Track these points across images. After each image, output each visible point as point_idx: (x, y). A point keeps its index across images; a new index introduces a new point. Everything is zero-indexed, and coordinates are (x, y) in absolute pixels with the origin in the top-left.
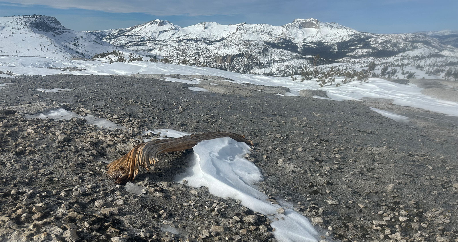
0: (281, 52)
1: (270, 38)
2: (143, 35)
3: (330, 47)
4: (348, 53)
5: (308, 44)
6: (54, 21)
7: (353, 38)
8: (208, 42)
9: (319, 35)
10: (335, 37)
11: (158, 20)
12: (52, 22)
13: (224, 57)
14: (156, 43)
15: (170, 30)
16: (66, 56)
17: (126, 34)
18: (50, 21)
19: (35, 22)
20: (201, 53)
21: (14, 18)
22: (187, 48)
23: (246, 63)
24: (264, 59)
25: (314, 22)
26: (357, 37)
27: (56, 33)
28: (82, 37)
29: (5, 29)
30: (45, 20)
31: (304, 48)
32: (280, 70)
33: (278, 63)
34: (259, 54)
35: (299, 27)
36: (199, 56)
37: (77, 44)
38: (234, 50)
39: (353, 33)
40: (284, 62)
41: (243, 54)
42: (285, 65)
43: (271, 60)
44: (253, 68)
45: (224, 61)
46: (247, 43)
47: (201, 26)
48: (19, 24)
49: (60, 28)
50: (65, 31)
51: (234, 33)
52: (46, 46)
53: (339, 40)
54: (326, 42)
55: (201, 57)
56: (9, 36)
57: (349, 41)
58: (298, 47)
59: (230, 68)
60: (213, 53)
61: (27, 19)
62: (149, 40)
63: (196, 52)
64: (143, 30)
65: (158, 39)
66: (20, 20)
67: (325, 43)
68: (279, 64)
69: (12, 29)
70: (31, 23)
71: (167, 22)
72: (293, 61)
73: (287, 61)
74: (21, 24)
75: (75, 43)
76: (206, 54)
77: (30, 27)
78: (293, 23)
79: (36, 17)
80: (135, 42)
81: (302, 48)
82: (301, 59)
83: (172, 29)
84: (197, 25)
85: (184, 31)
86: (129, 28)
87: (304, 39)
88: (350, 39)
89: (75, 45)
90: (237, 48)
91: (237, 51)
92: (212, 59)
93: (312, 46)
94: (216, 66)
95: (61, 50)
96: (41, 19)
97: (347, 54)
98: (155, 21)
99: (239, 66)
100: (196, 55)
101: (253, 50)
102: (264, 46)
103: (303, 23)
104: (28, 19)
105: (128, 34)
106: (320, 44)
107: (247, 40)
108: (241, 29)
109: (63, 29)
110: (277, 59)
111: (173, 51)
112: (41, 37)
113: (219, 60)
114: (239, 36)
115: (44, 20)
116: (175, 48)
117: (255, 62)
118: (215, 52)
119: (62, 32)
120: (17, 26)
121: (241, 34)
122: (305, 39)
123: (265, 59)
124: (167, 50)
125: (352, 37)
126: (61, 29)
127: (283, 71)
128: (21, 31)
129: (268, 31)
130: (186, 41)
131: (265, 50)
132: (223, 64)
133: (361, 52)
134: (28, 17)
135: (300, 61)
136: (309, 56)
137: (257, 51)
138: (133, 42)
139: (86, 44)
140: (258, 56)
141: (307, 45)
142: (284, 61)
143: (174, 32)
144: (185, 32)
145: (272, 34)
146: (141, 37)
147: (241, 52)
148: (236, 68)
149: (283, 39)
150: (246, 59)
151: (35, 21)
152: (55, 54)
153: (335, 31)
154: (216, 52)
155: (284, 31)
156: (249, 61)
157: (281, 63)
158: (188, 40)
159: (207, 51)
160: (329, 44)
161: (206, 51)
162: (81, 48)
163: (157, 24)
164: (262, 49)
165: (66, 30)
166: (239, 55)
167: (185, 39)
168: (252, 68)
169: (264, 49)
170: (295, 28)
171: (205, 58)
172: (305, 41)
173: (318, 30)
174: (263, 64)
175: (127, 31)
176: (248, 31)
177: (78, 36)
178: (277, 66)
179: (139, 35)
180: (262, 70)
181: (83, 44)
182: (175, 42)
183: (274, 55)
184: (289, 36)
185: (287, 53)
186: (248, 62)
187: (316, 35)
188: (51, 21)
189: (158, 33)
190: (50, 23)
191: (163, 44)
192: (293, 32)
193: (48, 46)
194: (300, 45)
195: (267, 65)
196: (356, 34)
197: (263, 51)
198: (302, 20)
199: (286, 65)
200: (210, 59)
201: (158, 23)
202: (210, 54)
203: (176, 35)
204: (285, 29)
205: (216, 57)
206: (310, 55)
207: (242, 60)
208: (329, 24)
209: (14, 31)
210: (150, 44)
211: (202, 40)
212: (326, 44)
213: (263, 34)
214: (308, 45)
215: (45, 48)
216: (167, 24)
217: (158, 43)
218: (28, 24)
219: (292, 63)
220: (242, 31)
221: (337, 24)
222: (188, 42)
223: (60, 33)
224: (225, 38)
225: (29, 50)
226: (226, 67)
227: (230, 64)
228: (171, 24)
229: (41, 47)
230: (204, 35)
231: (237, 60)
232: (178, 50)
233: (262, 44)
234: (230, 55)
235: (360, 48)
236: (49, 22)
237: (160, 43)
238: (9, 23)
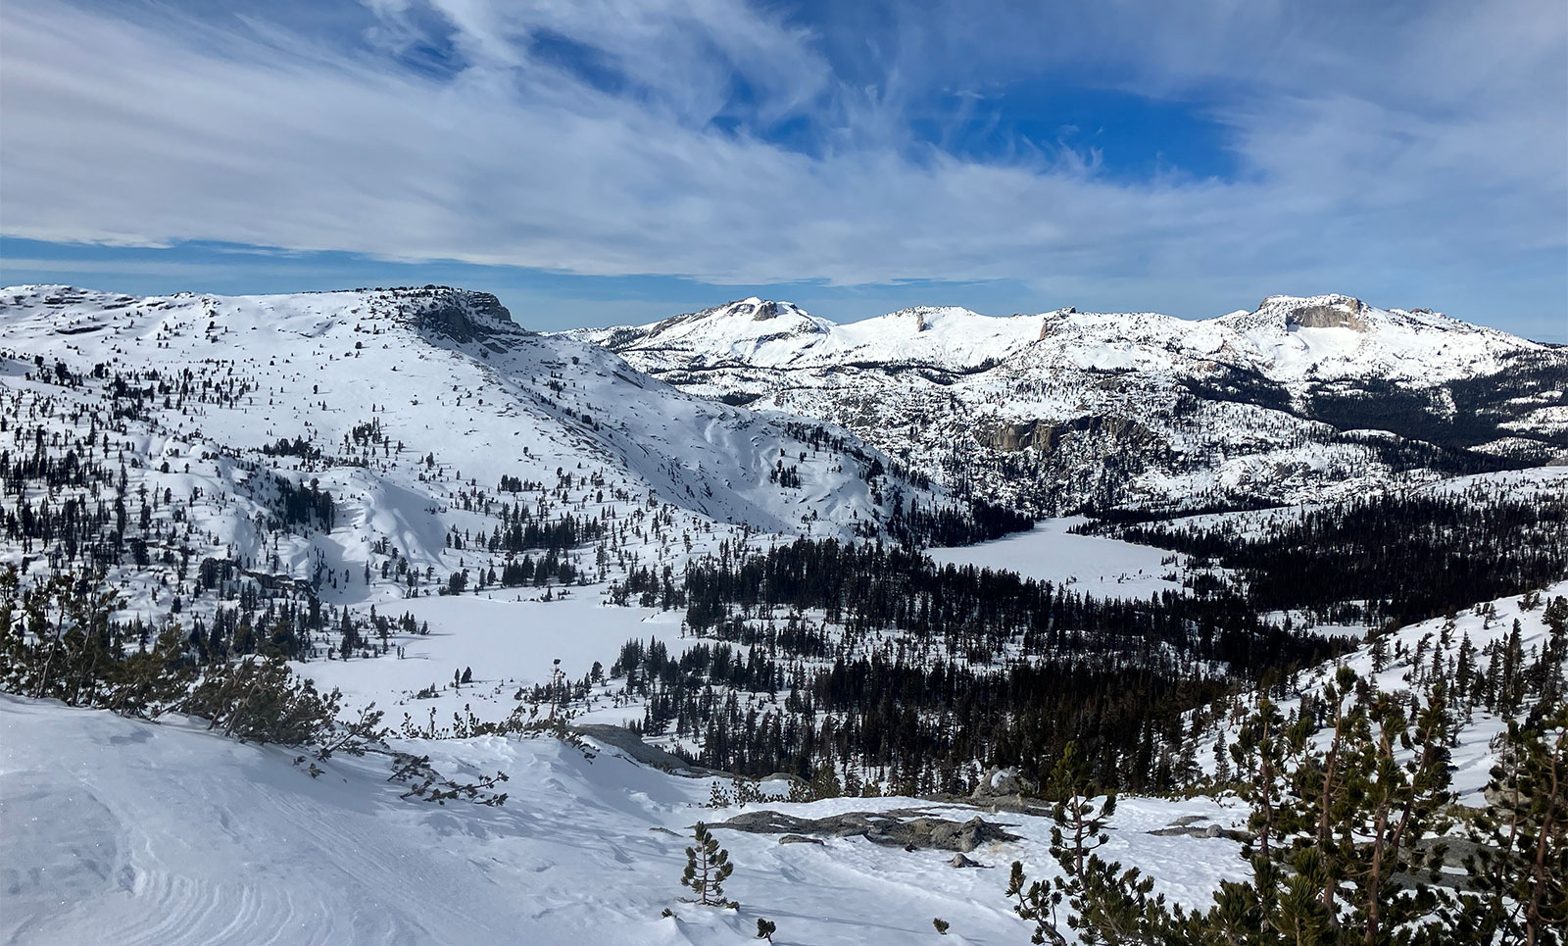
0: (1250, 416)
1: (1175, 363)
2: (699, 350)
3: (1422, 398)
4: (1507, 421)
5: (1329, 386)
6: (490, 305)
7: (1515, 367)
8: (936, 373)
9: (1369, 355)
10: (1438, 361)
11: (754, 301)
12: (483, 311)
13: (1025, 429)
14: (746, 375)
15: (795, 331)
16: (543, 425)
17: (642, 346)
18: (476, 305)
19: (430, 310)
20: (934, 413)
21: (366, 295)
22: (879, 396)
23: (1112, 451)
24: (1185, 440)
25: (1344, 308)
26: (1532, 361)
27: (493, 347)
28: (576, 361)
29: (331, 333)
30: (461, 302)
31: (1316, 398)
32: (1256, 482)
33: (1241, 454)
34: (1162, 422)
35: (1287, 324)
36: (925, 422)
37: (561, 384)
38: (1061, 403)
39: (1512, 349)
40: (1266, 451)
41: (1098, 420)
42: (1271, 463)
43: (1215, 444)
44: (1142, 472)
45: (1023, 442)
46: (1110, 380)
47: (910, 321)
48: (379, 315)
49: (507, 328)
50: (523, 338)
51: (1032, 344)
52: (474, 390)
53: (1456, 374)
54: (1402, 380)
55: (934, 425)
56: (347, 355)
57: (1500, 377)
58: (1291, 397)
59: (1047, 468)
60: (978, 413)
61: (406, 301)
62: (722, 364)
63: (915, 411)
64: (701, 331)
65: (753, 363)
66: (384, 302)
67: (1398, 384)
68: (1248, 458)
69: (356, 330)
70: (419, 313)
71: (787, 307)
72: (1304, 450)
73: (1282, 447)
74: (387, 317)
75: (553, 379)
76: (951, 418)
77: (415, 325)
78: (1261, 312)
79: (436, 293)
80: (672, 373)
81: (1307, 400)
82: (1334, 440)
83: (803, 329)
84: (892, 317)
85: (844, 337)
86: (650, 327)
87: (1310, 367)
88: (1501, 368)
89: (554, 386)
90: (1074, 397)
91: (1073, 408)
92: (976, 433)
93: (1349, 392)
94: (994, 460)
95: (525, 406)
96: (449, 301)
97: (1502, 425)
98: (747, 302)
99: (1086, 461)
100: (913, 420)
101: (1139, 405)
102: (1179, 393)
103: (1299, 312)
104: (410, 299)
105: (646, 345)
106: (1377, 384)
107: (1086, 367)
108: (1060, 331)
109: (514, 333)
110: (1236, 439)
111: (829, 404)
112: (455, 360)
113: (1002, 439)
114: (1053, 353)
115: (457, 303)
116: (836, 396)
117: (1149, 447)
118: (986, 411)
119: (509, 344)
120: (374, 322)
121: (1063, 347)
122: (1315, 367)
123: (1190, 438)
124: (806, 401)
125: (1511, 362)
126: (508, 333)
127: (1266, 485)
128: (386, 338)
129: (1165, 339)
130: (856, 369)
131: (1183, 407)
132: (1018, 453)
133: (1560, 418)
134: (409, 295)
135: (1334, 449)
136: (1365, 433)
137: (1154, 410)
138: (664, 371)
139: (590, 382)
140: (1159, 428)
141: (1328, 390)
142: (1265, 447)
143: (811, 338)
144: (850, 339)
145: (1182, 348)
146: (694, 354)
147: (1090, 413)
148: (1072, 471)
149: (1228, 366)
150: (1111, 439)
151: (431, 306)
152: (505, 419)
153: (1430, 339)
154: (989, 409)
155: (1228, 339)
156: (1124, 444)
157: (1255, 457)
158: (862, 366)
159: (956, 405)
160: (1415, 385)
161: (952, 407)
162: (573, 397)
163: (751, 311)
164: (1174, 403)
165: (526, 335)
166: (1082, 424)
167: (852, 364)
168: (1140, 471)
169: (1180, 402)
170: (1272, 330)
171: (947, 432)
172: (1316, 374)
173: (1364, 335)
174: (1181, 458)
175: (643, 335)
176: (1087, 340)
177: (561, 355)
178: (1243, 466)
179: (685, 346)
180: (1179, 478)
181: (580, 384)
182: (813, 371)
183: (1223, 425)
184: (1250, 357)
185: (1274, 421)
186: (1119, 448)
187: (1357, 355)
188: (481, 308)
189: (754, 343)
190: (477, 313)
191: (771, 378)
192: (1264, 344)
193: (481, 389)
194: (1298, 389)
195: (1200, 463)
196: (1527, 352)
197: (1178, 411)
198: (1296, 299)
199: (1278, 465)
200: (967, 434)
201: (757, 309)
202: (968, 418)
203: (816, 351)
204: (1230, 331)
205: (990, 427)
206: (1370, 428)
207: (1094, 442)
208: (1408, 315)
209: (362, 337)
210: (727, 380)
211: (911, 367)
212: (1403, 385)
213: (1146, 347)
214: (1332, 391)
215: (470, 396)
216: (785, 312)
217: (753, 377)
218: (409, 316)
219: (1301, 455)
220: (1062, 336)
221: (1438, 315)
222: (863, 374)
223: (504, 347)
224: (1000, 363)
225: (415, 403)
226: (1032, 464)
227: (1046, 455)
228: (800, 311)
229: (457, 394)
230: (920, 349)
231: (1076, 440)
232: (846, 402)
233: (1170, 385)
234: (1046, 421)
235: (1552, 403)
236: (473, 310)
237: (761, 375)
238: (346, 314)
